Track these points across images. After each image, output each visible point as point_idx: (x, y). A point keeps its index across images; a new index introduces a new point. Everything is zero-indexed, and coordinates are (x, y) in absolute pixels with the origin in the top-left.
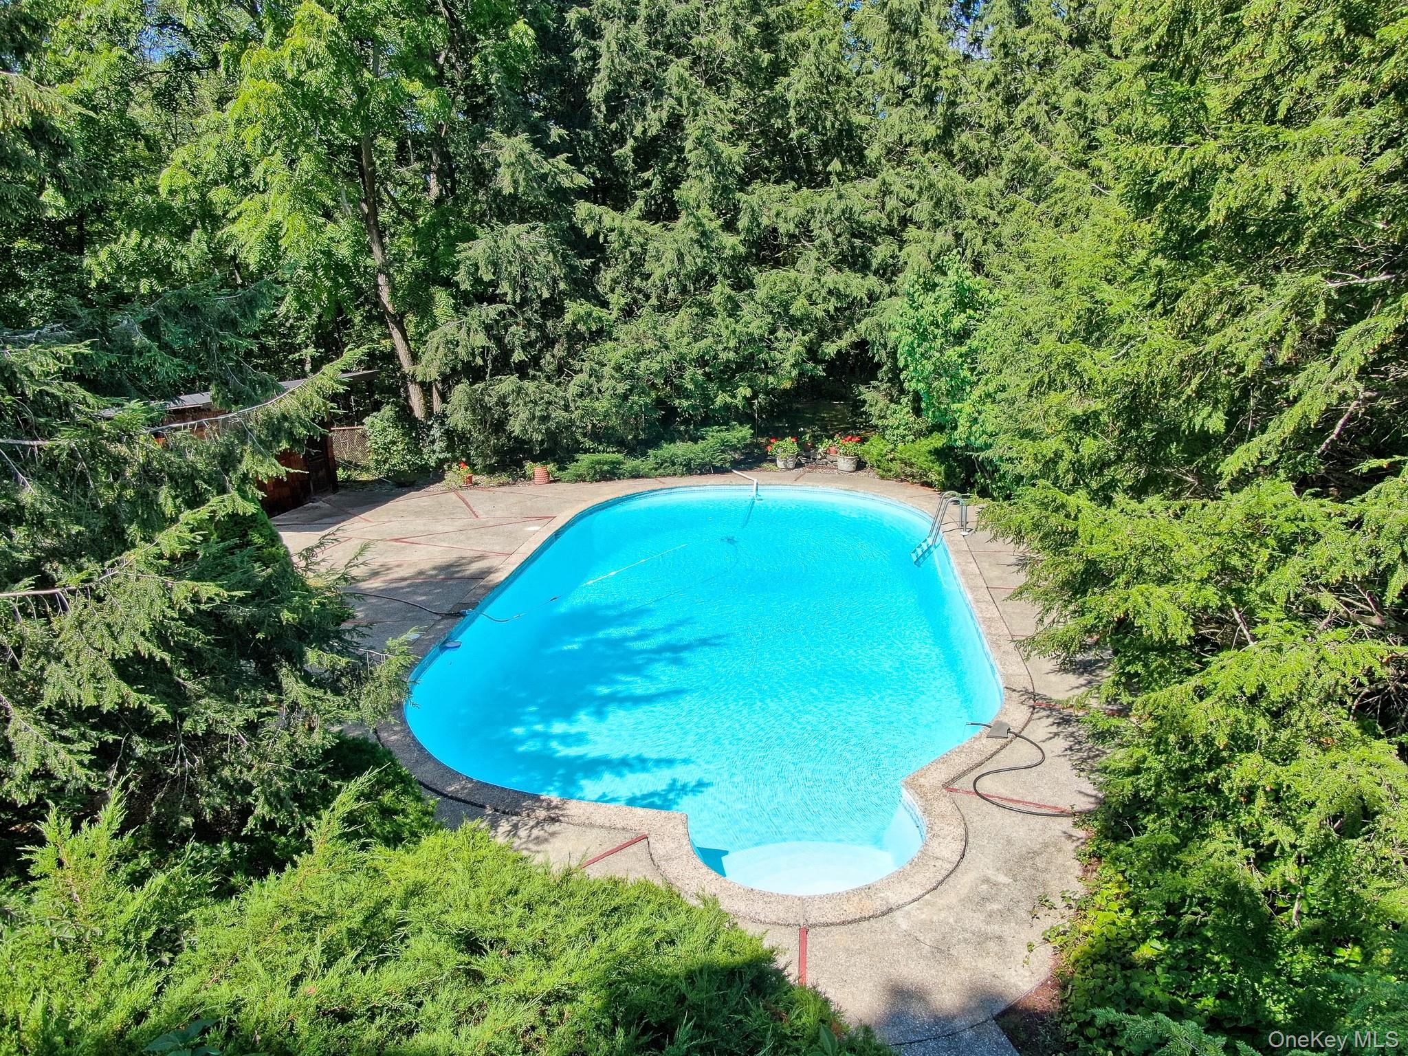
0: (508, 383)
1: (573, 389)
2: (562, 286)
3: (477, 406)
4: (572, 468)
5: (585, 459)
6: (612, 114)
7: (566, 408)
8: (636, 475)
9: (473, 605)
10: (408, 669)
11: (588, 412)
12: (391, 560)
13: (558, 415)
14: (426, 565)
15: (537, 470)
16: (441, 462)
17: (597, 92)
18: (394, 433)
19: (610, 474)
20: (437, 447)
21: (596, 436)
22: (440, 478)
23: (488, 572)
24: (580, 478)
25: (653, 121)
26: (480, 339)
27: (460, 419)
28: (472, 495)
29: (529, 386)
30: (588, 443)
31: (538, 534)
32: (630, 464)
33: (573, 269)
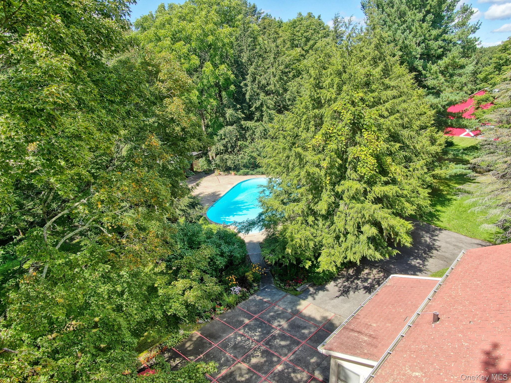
0: (226, 156)
1: (240, 158)
2: (238, 137)
3: (222, 160)
4: (239, 173)
5: (241, 171)
6: (250, 101)
7: (238, 161)
8: (252, 174)
9: (217, 200)
10: (208, 208)
11: (242, 162)
12: (204, 191)
13: (237, 162)
14: (210, 192)
15: (232, 172)
16: (214, 169)
17: (247, 97)
18: (205, 163)
19: (246, 174)
20: (213, 166)
21: (244, 166)
22: (214, 172)
23: (220, 194)
24: (240, 175)
25: (258, 103)
26: (222, 148)
27: (218, 162)
28: (220, 177)
29: (231, 157)
30: (242, 168)
31: (230, 187)
32: (251, 172)
33: (241, 133)
